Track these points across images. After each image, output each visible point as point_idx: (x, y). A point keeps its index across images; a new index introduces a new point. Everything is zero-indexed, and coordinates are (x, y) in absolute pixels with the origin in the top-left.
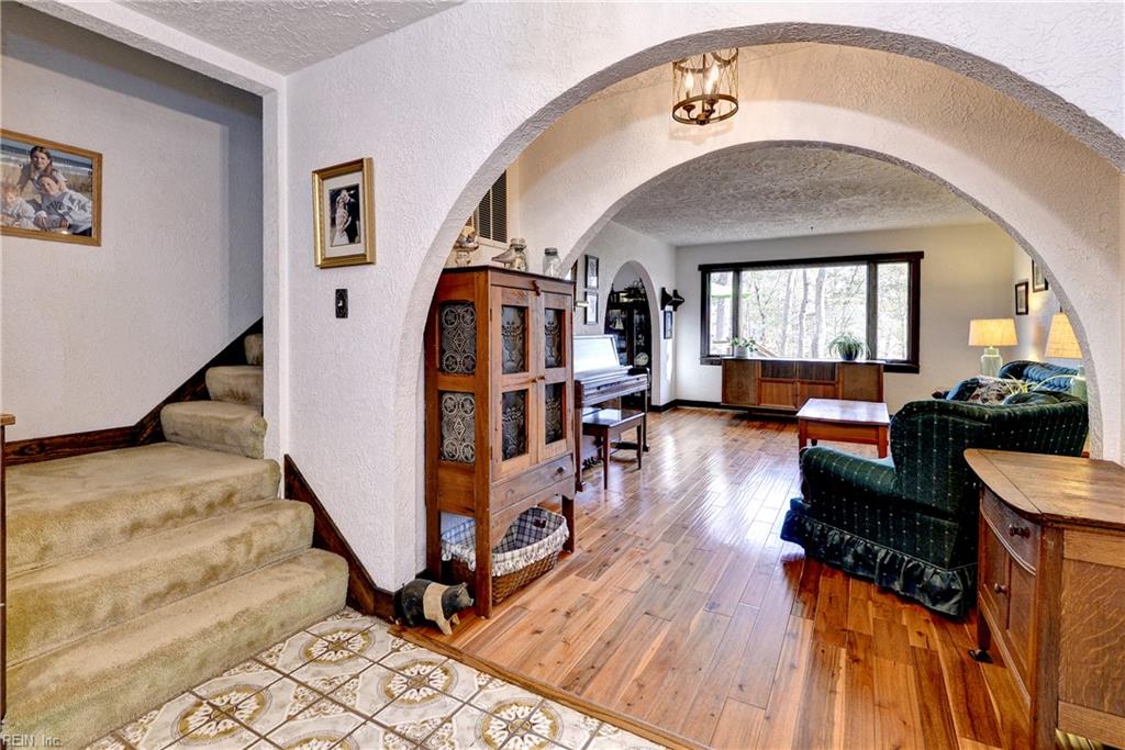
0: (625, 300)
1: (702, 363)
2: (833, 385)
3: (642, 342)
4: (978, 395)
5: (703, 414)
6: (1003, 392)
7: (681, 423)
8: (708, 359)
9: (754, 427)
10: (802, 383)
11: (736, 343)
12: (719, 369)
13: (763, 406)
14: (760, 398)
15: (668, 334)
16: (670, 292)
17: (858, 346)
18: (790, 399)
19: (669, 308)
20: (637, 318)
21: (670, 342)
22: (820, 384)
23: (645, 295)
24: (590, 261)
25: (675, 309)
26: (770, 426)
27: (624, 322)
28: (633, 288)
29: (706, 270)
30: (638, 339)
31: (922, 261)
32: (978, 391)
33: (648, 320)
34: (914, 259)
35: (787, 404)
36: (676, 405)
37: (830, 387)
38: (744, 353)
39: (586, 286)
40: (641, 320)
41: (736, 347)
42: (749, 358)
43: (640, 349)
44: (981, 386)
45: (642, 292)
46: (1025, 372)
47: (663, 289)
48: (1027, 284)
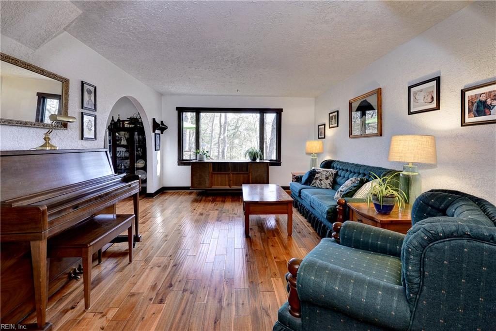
0: (128, 126)
1: (178, 165)
2: (247, 174)
3: (140, 153)
4: (317, 178)
5: (180, 194)
6: (328, 176)
7: (166, 204)
8: (182, 162)
9: (210, 201)
10: (233, 174)
11: (198, 153)
12: (189, 168)
13: (214, 187)
14: (212, 183)
15: (158, 147)
16: (158, 121)
17: (257, 153)
18: (227, 183)
19: (157, 131)
20: (136, 137)
21: (159, 152)
22: (241, 174)
23: (142, 123)
24: (86, 87)
25: (162, 133)
26: (218, 199)
27: (127, 140)
28: (134, 118)
29: (181, 110)
30: (137, 151)
31: (282, 113)
32: (317, 176)
33: (144, 139)
34: (279, 112)
35: (226, 186)
36: (163, 191)
37: (246, 175)
38: (203, 158)
39: (82, 107)
40: (139, 139)
41: (198, 155)
42: (206, 161)
43: (139, 157)
44: (318, 173)
45: (140, 121)
46: (332, 165)
47: (154, 120)
48: (325, 125)
